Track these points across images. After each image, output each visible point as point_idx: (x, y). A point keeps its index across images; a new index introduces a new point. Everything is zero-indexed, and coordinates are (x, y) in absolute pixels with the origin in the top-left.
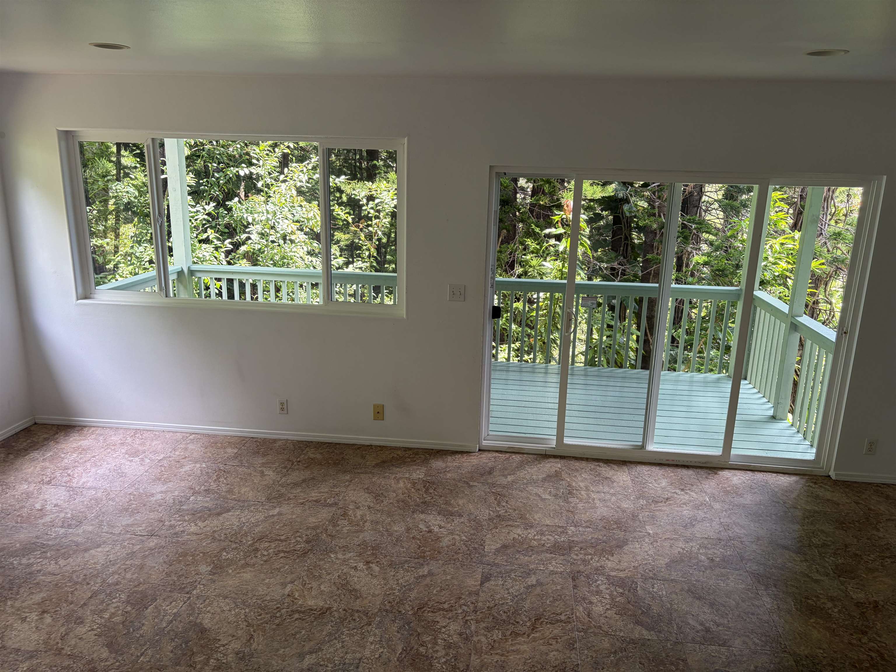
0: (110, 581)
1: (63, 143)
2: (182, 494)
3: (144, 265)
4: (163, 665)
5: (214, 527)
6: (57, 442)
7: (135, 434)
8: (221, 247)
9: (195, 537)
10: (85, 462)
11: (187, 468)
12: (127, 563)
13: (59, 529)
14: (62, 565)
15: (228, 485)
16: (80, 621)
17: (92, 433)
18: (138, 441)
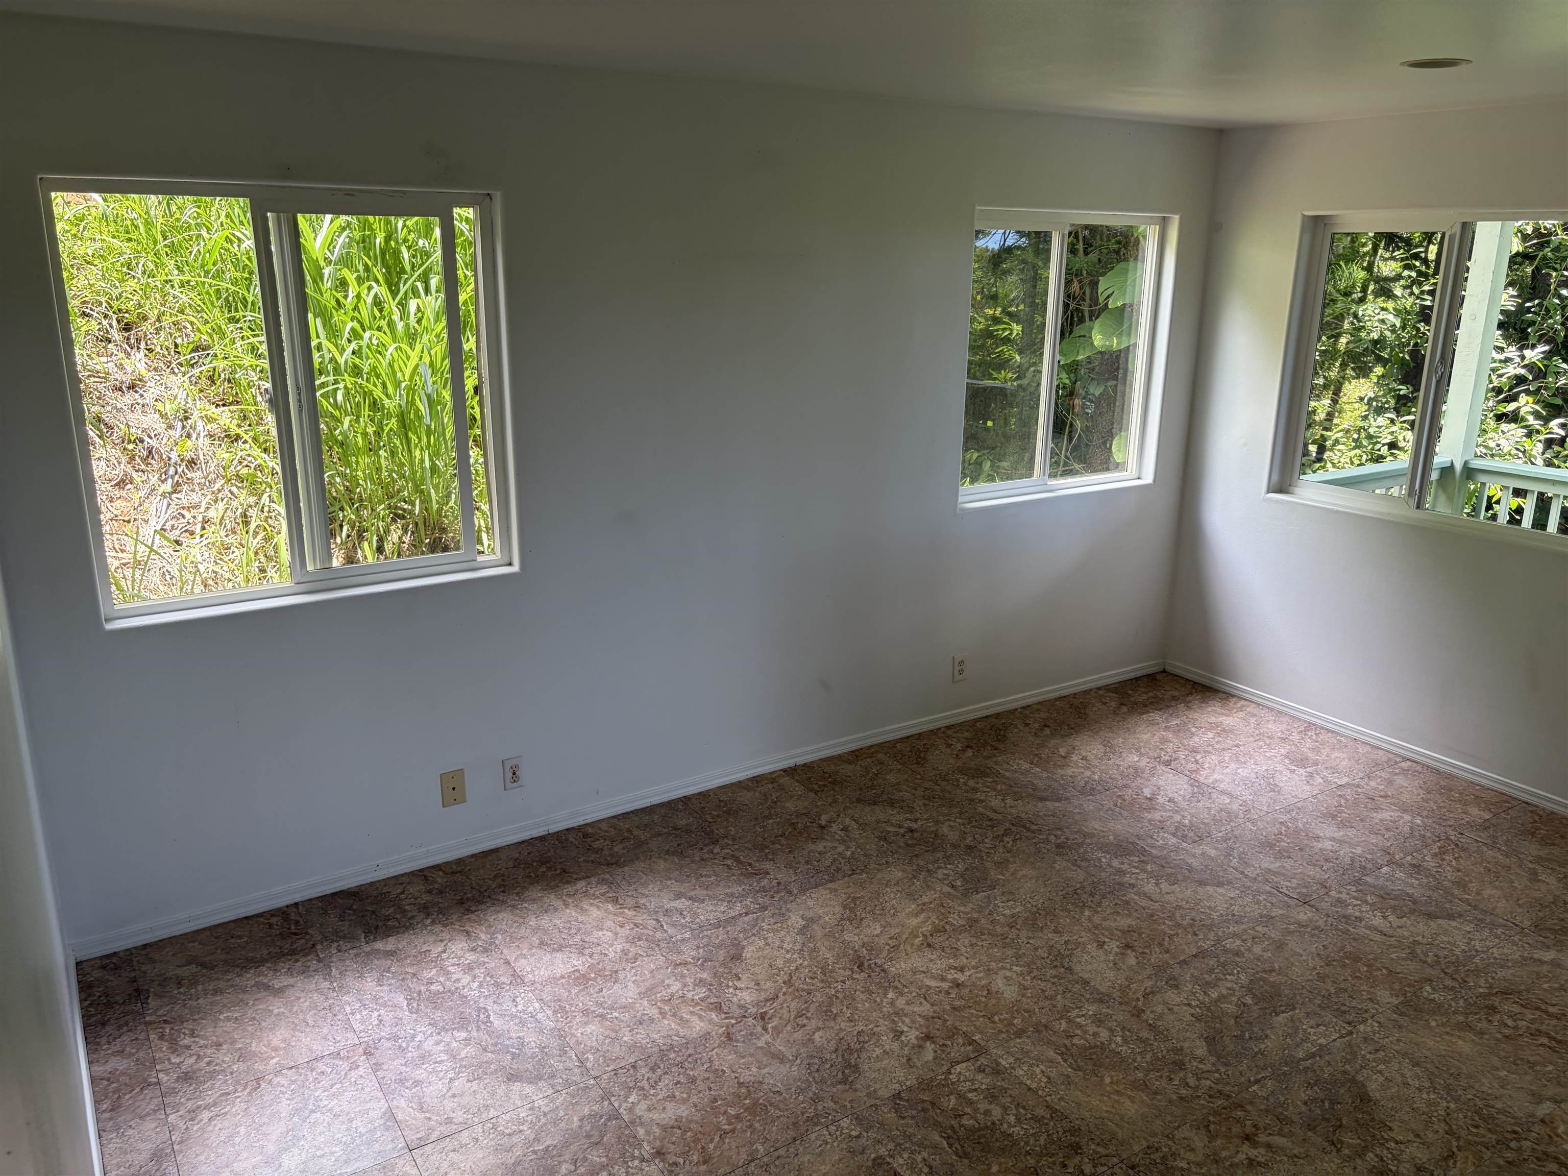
0: (1229, 944)
1: (1307, 238)
2: (1369, 856)
3: (1379, 450)
4: (1287, 1116)
5: (1418, 935)
6: (1189, 708)
7: (1307, 729)
8: (1538, 432)
9: (1378, 937)
10: (1224, 749)
11: (1386, 815)
12: (1259, 928)
13: (1169, 836)
14: (1164, 891)
15: (1459, 871)
16: (1174, 984)
17: (1241, 709)
18: (1308, 743)
